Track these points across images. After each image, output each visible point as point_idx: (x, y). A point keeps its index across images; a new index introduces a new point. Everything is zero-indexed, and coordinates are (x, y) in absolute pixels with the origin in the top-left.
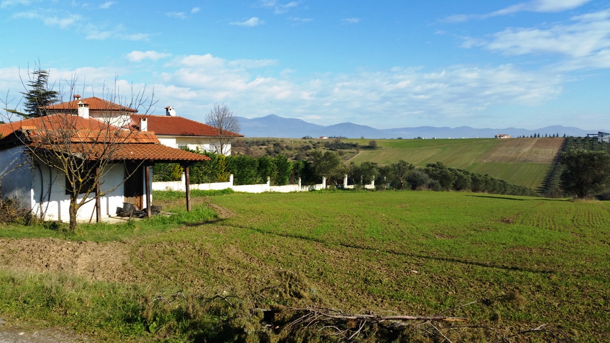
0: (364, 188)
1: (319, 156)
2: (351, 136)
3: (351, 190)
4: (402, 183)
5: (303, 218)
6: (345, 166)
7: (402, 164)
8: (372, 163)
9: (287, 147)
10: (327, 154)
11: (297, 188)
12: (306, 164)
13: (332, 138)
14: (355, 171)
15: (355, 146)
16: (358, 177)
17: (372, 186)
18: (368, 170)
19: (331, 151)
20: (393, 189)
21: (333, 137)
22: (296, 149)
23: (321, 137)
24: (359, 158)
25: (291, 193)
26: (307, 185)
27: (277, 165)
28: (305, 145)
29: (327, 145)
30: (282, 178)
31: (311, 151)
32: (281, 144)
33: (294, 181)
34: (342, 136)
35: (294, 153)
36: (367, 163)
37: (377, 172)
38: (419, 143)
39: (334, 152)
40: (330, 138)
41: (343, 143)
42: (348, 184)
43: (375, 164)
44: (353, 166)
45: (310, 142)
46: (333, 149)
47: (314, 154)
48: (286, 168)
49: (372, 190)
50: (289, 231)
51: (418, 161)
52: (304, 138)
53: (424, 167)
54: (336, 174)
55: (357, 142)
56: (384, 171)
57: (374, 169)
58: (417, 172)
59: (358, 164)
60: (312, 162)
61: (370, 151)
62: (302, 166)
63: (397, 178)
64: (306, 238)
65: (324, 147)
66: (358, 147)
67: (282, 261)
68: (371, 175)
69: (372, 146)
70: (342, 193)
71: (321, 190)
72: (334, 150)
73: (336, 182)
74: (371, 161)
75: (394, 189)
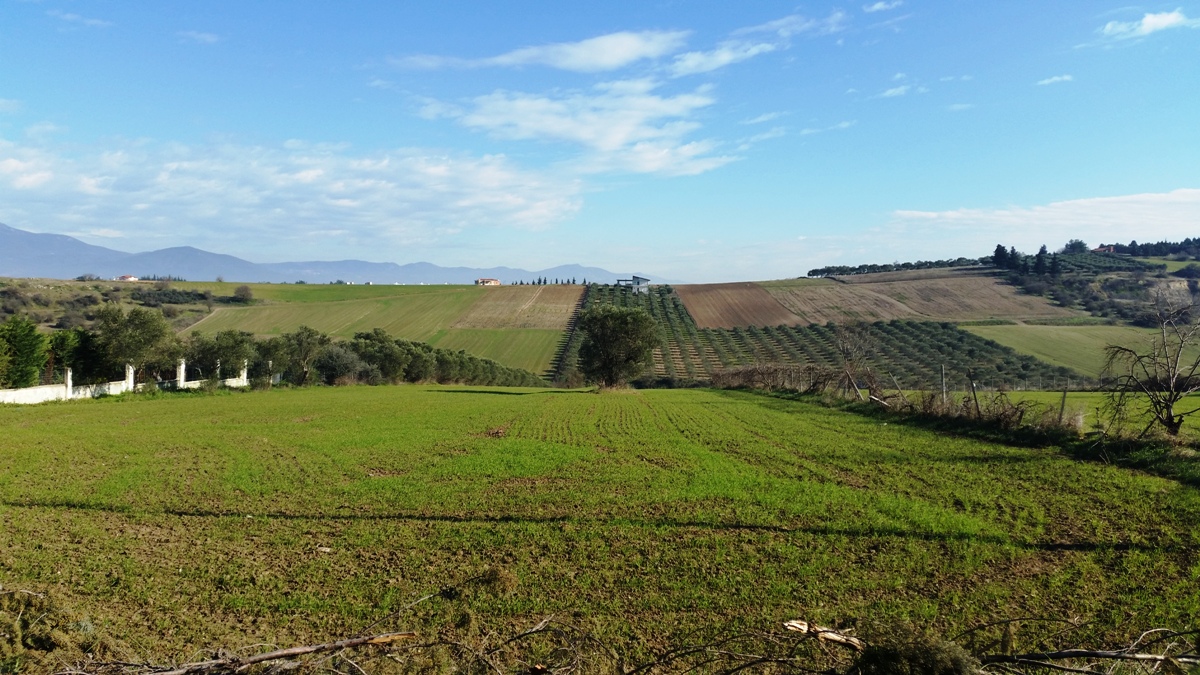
0: (225, 387)
1: (115, 320)
2: (194, 277)
3: (195, 390)
4: (306, 372)
5: (76, 459)
6: (178, 341)
7: (306, 334)
8: (242, 334)
9: (37, 300)
10: (135, 314)
11: (63, 391)
12: (85, 338)
13: (148, 279)
14: (203, 352)
15: (202, 297)
16: (209, 363)
17: (242, 381)
18: (233, 347)
19: (144, 309)
20: (287, 386)
21: (152, 277)
22: (60, 303)
23: (123, 278)
24: (213, 324)
25: (45, 404)
26: (86, 385)
27: (8, 341)
28: (84, 294)
29: (137, 294)
30: (21, 371)
31: (95, 308)
32: (22, 293)
33: (55, 377)
34: (174, 276)
35: (56, 313)
36: (230, 334)
37: (253, 352)
38: (339, 292)
39: (154, 311)
40: (144, 279)
41: (174, 292)
42: (188, 378)
43: (249, 335)
44: (198, 340)
45: (96, 287)
46: (153, 302)
47: (101, 315)
48: (32, 348)
49: (242, 390)
50: (38, 494)
51: (338, 327)
52: (82, 279)
53: (350, 339)
54: (157, 357)
55: (208, 288)
56: (266, 350)
57: (246, 346)
58: (337, 349)
59: (210, 335)
60: (99, 332)
61: (238, 308)
62: (73, 340)
63: (297, 363)
64: (82, 506)
65: (129, 300)
66: (210, 300)
67: (15, 566)
68: (238, 358)
69: (241, 298)
70: (172, 398)
71: (123, 394)
72: (154, 306)
73: (158, 374)
74: (238, 328)
75: (290, 385)
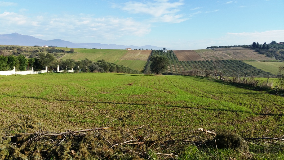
0: (68, 72)
1: (43, 56)
2: (61, 46)
3: (61, 73)
4: (87, 69)
5: (35, 87)
6: (57, 61)
7: (86, 60)
8: (72, 60)
9: (25, 51)
10: (48, 55)
11: (31, 72)
12: (36, 60)
13: (50, 47)
14: (63, 64)
15: (63, 51)
16: (65, 66)
17: (72, 71)
18: (70, 63)
19: (50, 53)
20: (82, 72)
21: (51, 46)
22: (30, 52)
23: (44, 46)
24: (65, 57)
25: (28, 75)
26: (37, 71)
27: (19, 60)
28: (35, 50)
29: (48, 50)
30: (22, 67)
31: (38, 53)
32: (22, 49)
33: (29, 69)
34: (56, 46)
35: (30, 54)
36: (69, 60)
37: (75, 64)
38: (94, 51)
39: (51, 54)
40: (49, 46)
41: (56, 50)
42: (60, 70)
43: (73, 60)
44: (62, 61)
45: (38, 48)
46: (51, 52)
47: (40, 55)
48: (24, 62)
49: (72, 73)
50: (27, 95)
51: (94, 59)
52: (35, 46)
53: (96, 62)
54: (53, 65)
55: (64, 49)
56: (78, 64)
57: (73, 63)
58: (93, 64)
59: (65, 60)
60: (39, 59)
61: (71, 54)
62: (33, 61)
63: (84, 67)
64: (37, 98)
65: (46, 51)
66: (65, 52)
67: (23, 111)
68: (71, 65)
69: (71, 51)
70: (56, 74)
71: (45, 73)
72: (52, 53)
73: (53, 69)
74: (71, 59)
75: (83, 72)
